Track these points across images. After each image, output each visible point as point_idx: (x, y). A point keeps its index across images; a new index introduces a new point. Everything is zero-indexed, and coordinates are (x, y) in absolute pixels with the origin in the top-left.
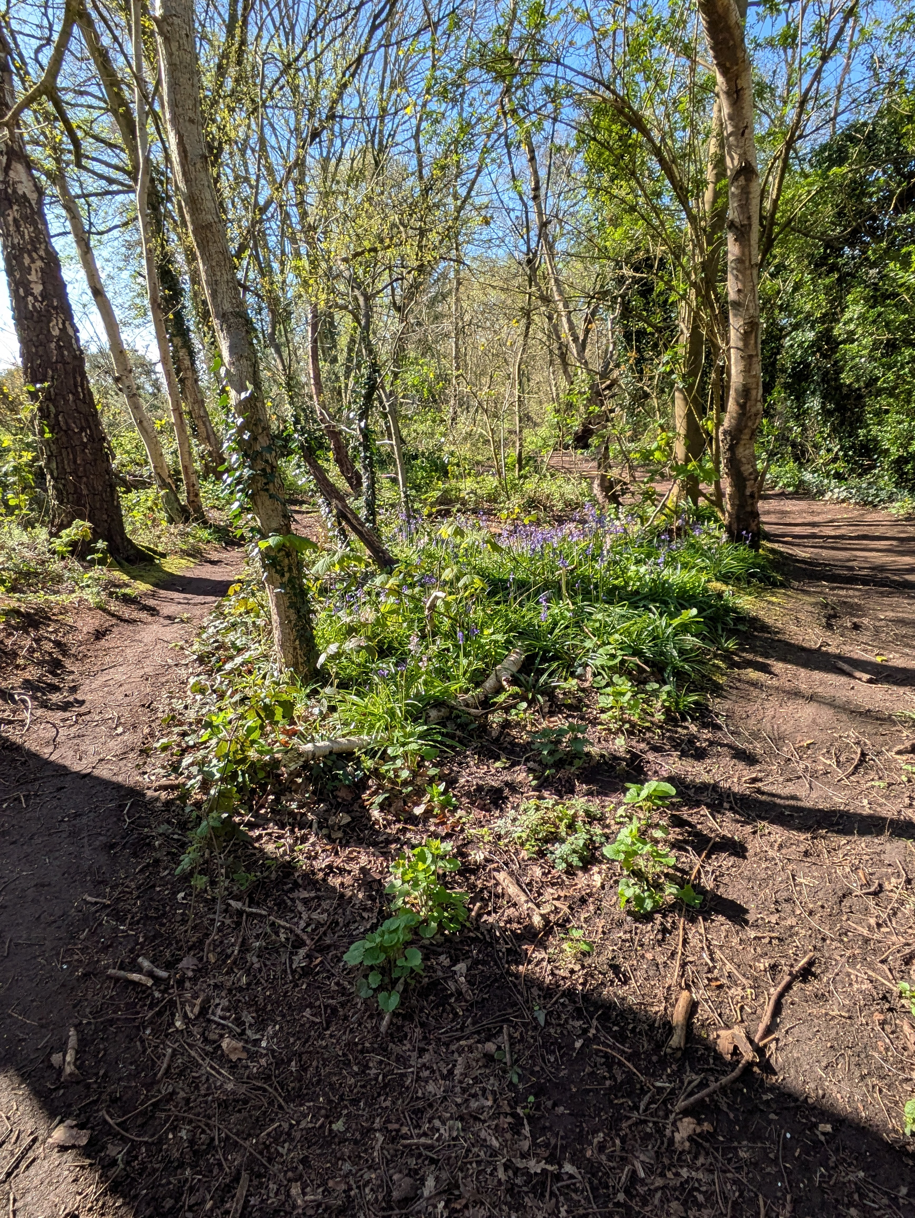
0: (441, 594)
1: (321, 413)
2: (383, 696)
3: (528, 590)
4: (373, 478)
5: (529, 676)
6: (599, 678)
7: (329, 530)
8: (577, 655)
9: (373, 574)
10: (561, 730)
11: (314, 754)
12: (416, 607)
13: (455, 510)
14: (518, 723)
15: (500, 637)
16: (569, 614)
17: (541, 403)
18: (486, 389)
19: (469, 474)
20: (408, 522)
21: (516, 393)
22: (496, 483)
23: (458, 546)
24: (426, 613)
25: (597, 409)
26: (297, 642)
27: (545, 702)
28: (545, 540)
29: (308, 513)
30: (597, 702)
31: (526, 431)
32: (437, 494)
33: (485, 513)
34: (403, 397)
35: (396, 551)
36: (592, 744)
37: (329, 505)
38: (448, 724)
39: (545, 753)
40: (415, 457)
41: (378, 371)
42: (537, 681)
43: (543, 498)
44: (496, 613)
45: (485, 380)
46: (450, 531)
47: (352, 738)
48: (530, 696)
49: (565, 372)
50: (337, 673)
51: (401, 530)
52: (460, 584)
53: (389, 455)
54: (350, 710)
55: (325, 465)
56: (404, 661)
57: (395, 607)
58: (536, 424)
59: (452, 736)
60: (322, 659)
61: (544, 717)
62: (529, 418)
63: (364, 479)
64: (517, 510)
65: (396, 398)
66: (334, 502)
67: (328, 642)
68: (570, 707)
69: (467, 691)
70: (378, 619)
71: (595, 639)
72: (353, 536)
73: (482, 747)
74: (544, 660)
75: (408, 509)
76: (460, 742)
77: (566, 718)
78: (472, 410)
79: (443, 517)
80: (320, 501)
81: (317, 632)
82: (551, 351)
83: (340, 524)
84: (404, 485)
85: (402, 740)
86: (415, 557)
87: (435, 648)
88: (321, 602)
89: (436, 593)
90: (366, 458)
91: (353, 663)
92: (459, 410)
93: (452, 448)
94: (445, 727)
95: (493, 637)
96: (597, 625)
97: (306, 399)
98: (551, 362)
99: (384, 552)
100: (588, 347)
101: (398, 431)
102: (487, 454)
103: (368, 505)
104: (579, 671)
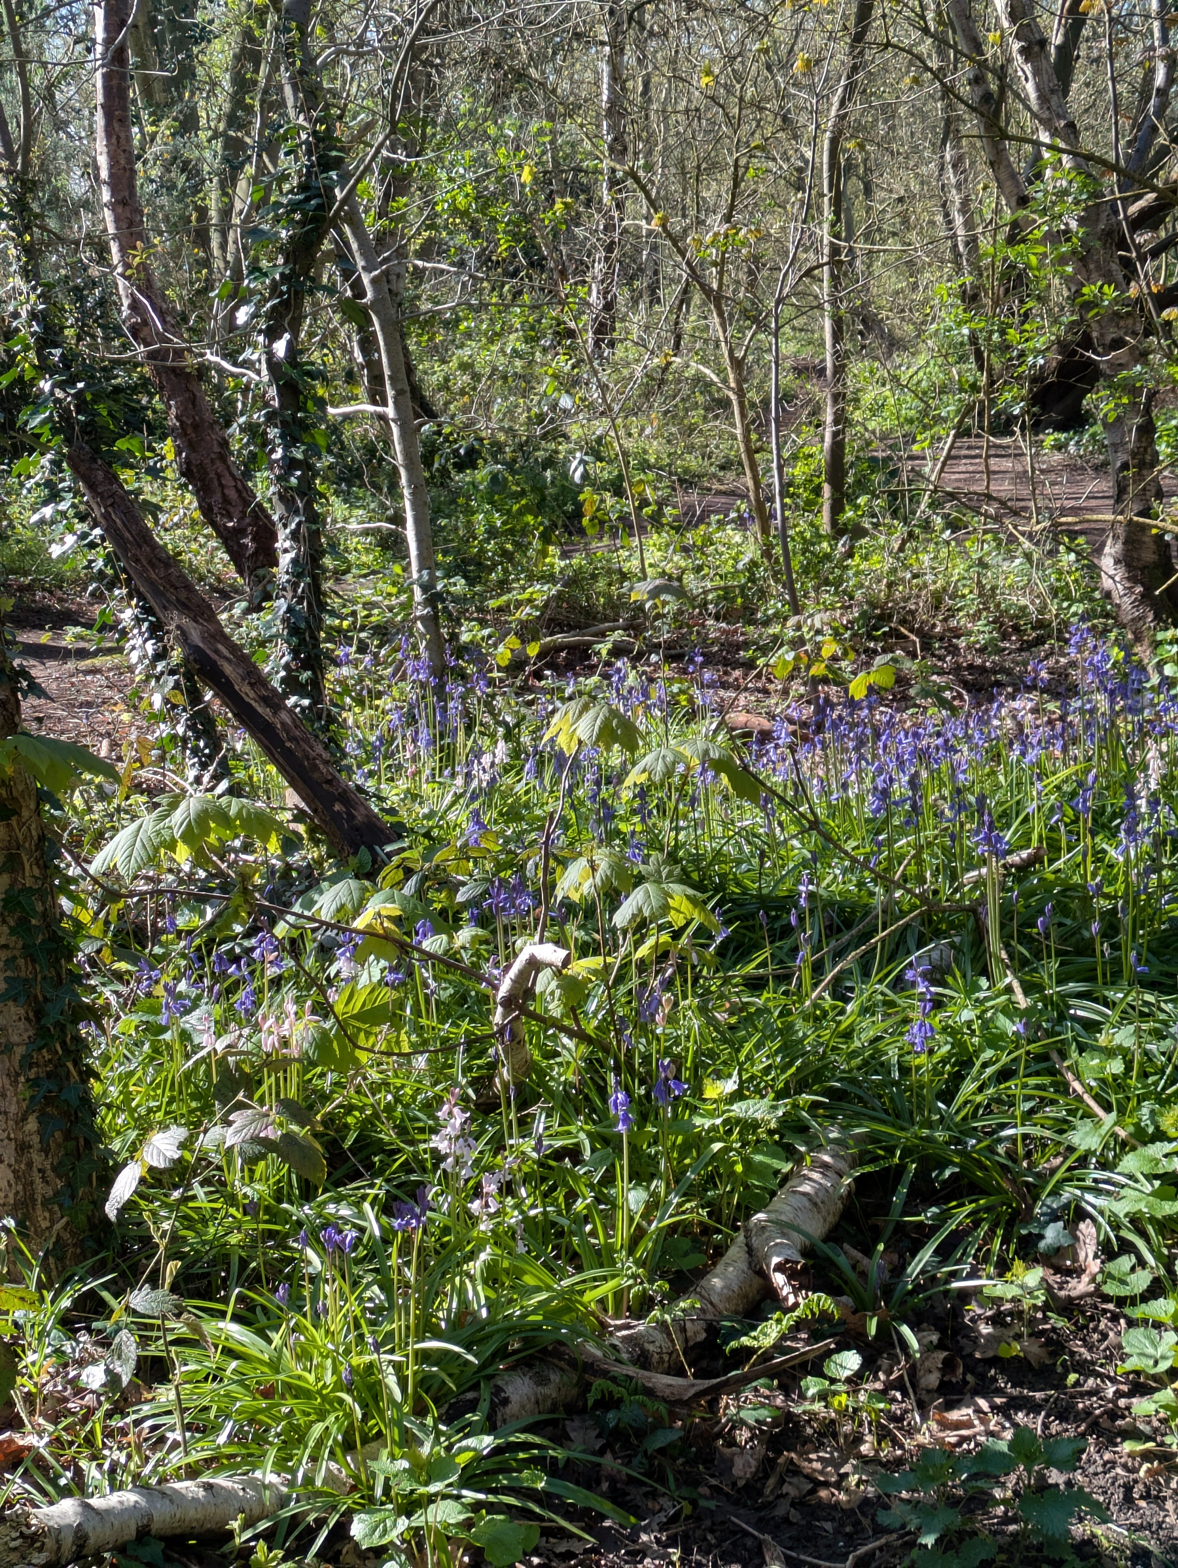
0: (552, 954)
1: (135, 306)
2: (335, 1322)
3: (866, 936)
4: (315, 535)
5: (868, 1251)
6: (1125, 1262)
7: (157, 718)
8: (1043, 1178)
9: (311, 879)
10: (985, 1455)
11: (80, 1536)
12: (461, 998)
13: (604, 648)
14: (829, 1429)
15: (757, 1109)
16: (1011, 1027)
17: (912, 267)
18: (717, 225)
19: (656, 520)
20: (440, 692)
21: (824, 234)
22: (751, 552)
23: (615, 778)
24: (498, 1017)
25: (1110, 292)
26: (32, 1125)
27: (928, 1349)
28: (922, 755)
29: (82, 654)
30: (1117, 1353)
31: (858, 367)
32: (541, 592)
33: (709, 660)
34: (425, 252)
35: (393, 794)
36: (1102, 1514)
37: (156, 631)
38: (574, 1428)
39: (929, 1540)
40: (469, 461)
41: (338, 163)
42: (899, 1270)
43: (921, 606)
44: (748, 1020)
45: (716, 190)
46: (586, 727)
47: (221, 1480)
48: (872, 1328)
49: (997, 161)
50: (175, 1238)
51: (411, 719)
52: (621, 918)
53: (370, 450)
54: (216, 1377)
55: (149, 490)
56: (415, 1192)
57: (387, 995)
58: (894, 344)
59: (588, 1478)
60: (124, 1186)
61: (922, 1407)
62: (870, 323)
63: (283, 541)
64: (830, 648)
65: (401, 253)
66: (175, 620)
67: (145, 1127)
68: (1019, 1370)
69: (644, 1306)
70: (322, 1042)
71: (1109, 1119)
72: (241, 742)
73: (697, 1517)
74: (923, 1194)
75: (436, 645)
76: (618, 1497)
77: (1004, 1411)
78: (670, 294)
79: (561, 671)
80: (127, 615)
81: (107, 1088)
82: (948, 91)
83: (195, 697)
84: (425, 561)
85: (406, 1485)
86: (460, 815)
87: (527, 1146)
88: (119, 976)
89: (531, 948)
90: (290, 464)
91: (232, 1200)
92: (622, 296)
93: (600, 427)
94: (560, 1439)
95: (738, 1109)
96: (1116, 1066)
97: (86, 255)
98: (950, 131)
99: (352, 798)
100: (1081, 75)
101: (406, 370)
102: (721, 449)
103: (294, 630)
104: (1053, 1234)
